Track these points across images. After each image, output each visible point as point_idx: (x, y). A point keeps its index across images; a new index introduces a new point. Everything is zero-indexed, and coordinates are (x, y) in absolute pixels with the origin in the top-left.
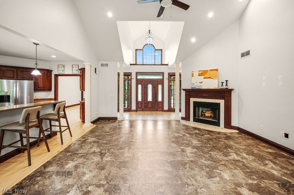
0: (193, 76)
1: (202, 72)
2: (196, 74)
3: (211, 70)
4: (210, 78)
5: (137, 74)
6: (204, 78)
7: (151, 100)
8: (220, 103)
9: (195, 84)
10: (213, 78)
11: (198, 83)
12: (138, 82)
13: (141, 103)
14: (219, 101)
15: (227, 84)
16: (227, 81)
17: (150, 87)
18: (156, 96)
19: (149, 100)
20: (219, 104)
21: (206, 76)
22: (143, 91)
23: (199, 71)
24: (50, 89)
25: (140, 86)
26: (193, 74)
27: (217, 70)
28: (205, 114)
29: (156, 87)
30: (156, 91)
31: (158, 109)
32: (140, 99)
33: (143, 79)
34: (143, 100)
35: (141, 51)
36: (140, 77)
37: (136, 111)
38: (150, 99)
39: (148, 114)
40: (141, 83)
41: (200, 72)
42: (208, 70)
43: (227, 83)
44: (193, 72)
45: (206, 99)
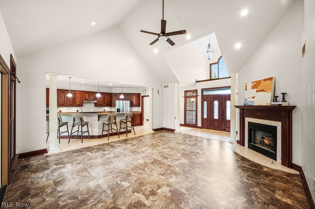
0: (246, 89)
1: (255, 83)
2: (249, 86)
3: (265, 80)
4: (262, 91)
5: (203, 90)
6: (257, 91)
7: (217, 118)
8: (277, 127)
9: (248, 100)
10: (266, 91)
11: (251, 98)
12: (204, 98)
13: (207, 119)
14: (275, 124)
15: (284, 99)
16: (284, 94)
17: (216, 103)
18: (223, 114)
19: (215, 118)
20: (275, 128)
21: (259, 88)
22: (209, 108)
23: (252, 82)
24: (139, 106)
25: (205, 103)
26: (246, 87)
27: (271, 79)
28: (264, 140)
29: (223, 104)
30: (223, 108)
31: (226, 129)
32: (205, 116)
33: (208, 96)
34: (209, 117)
35: (217, 65)
36: (205, 93)
37: (202, 127)
38: (216, 116)
39: (213, 133)
40: (206, 100)
41: (254, 84)
42: (261, 80)
43: (283, 96)
44: (246, 84)
45: (261, 120)
